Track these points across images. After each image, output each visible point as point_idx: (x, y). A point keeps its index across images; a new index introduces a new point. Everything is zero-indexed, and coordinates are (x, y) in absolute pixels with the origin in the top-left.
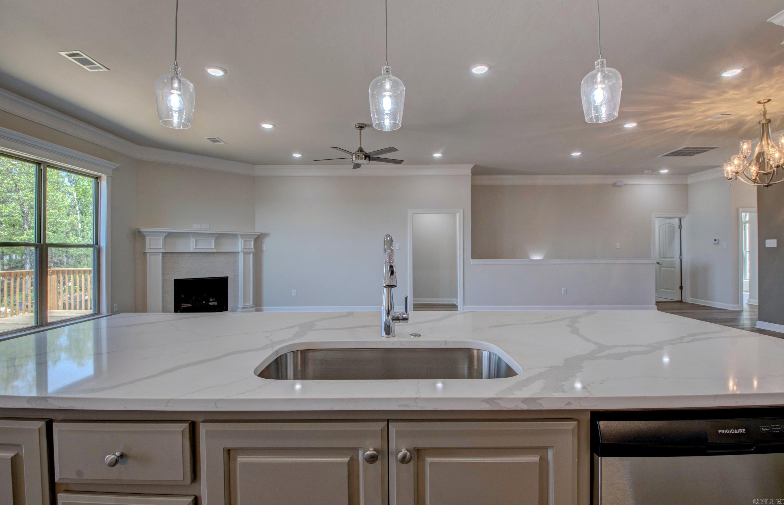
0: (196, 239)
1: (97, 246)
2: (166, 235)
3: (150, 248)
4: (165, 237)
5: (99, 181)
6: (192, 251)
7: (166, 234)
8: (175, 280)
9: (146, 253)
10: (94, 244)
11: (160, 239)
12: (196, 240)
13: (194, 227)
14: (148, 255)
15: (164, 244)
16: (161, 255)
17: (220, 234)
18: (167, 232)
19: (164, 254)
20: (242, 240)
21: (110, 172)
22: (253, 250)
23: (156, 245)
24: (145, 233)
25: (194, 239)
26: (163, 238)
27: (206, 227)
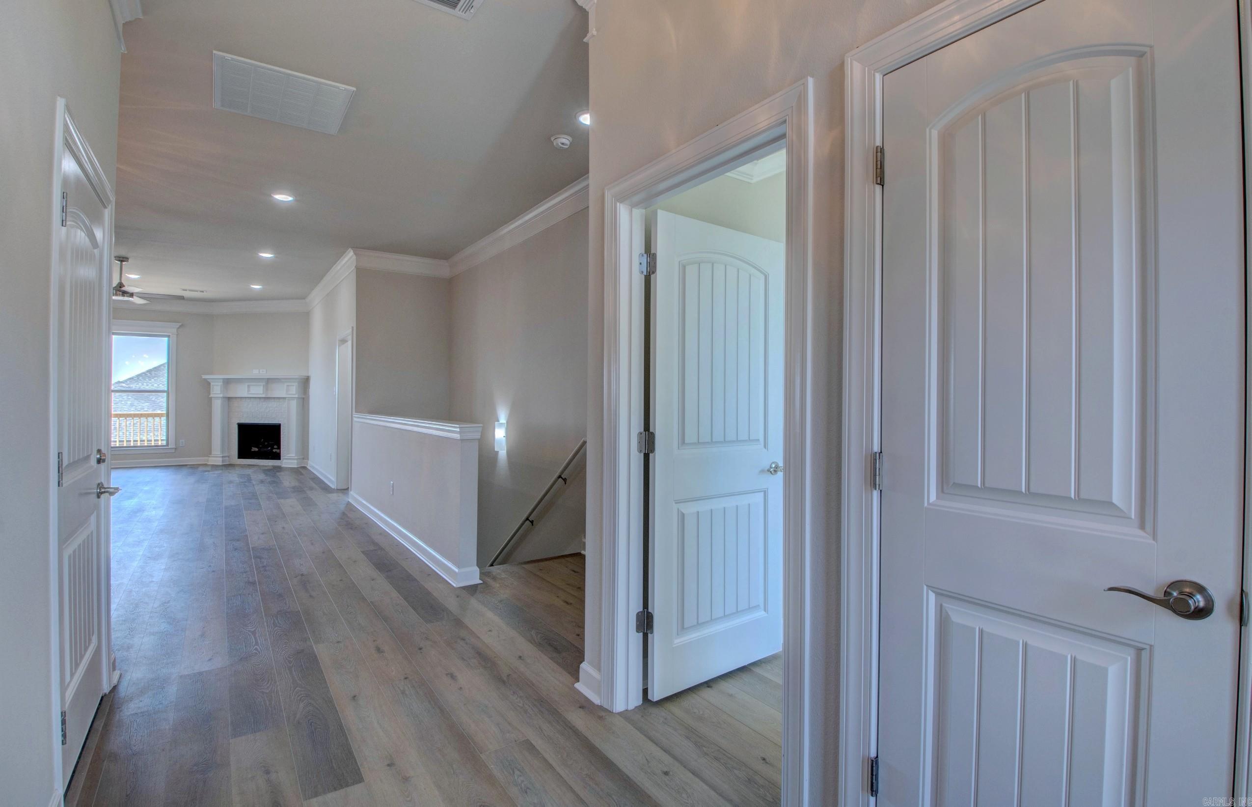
2: (224, 382)
3: (213, 394)
6: (246, 395)
8: (237, 424)
9: (211, 397)
13: (254, 372)
14: (212, 400)
16: (222, 400)
17: (268, 378)
18: (224, 379)
19: (229, 399)
20: (286, 384)
21: (175, 330)
22: (297, 396)
23: (217, 391)
24: (209, 380)
25: (247, 384)
26: (222, 384)
27: (264, 373)
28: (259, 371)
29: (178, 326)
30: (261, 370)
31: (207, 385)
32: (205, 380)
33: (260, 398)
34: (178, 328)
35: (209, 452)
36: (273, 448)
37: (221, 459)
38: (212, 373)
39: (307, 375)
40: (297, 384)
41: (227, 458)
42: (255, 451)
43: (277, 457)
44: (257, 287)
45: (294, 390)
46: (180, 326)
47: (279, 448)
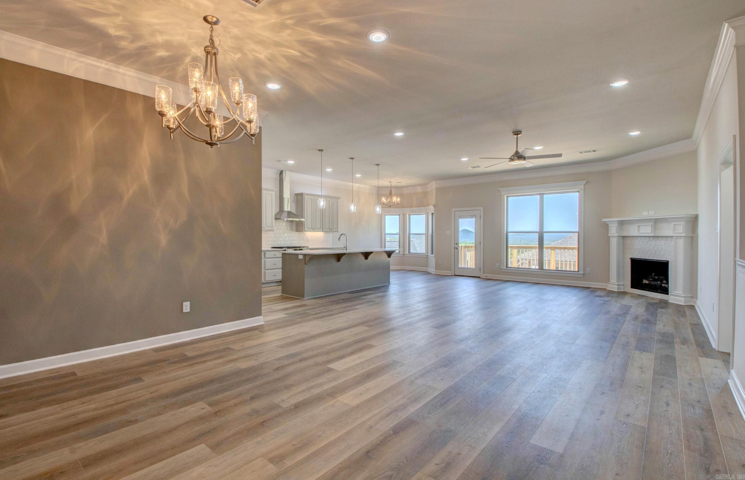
0: (639, 224)
2: (618, 223)
3: (611, 233)
4: (621, 224)
6: (636, 235)
8: (631, 258)
9: (609, 236)
11: (615, 226)
13: (643, 214)
15: (621, 229)
16: (616, 238)
17: (656, 219)
18: (618, 221)
19: (624, 237)
20: (673, 224)
21: (582, 187)
22: (684, 235)
23: (613, 231)
24: (607, 223)
25: (637, 225)
26: (617, 225)
27: (652, 214)
28: (648, 212)
29: (584, 183)
30: (650, 212)
31: (606, 227)
32: (605, 222)
33: (649, 237)
34: (585, 185)
35: (608, 280)
36: (662, 282)
37: (617, 287)
38: (610, 217)
39: (696, 214)
40: (684, 223)
41: (622, 287)
42: (645, 284)
43: (665, 291)
44: (635, 133)
45: (681, 229)
46: (587, 183)
47: (667, 283)
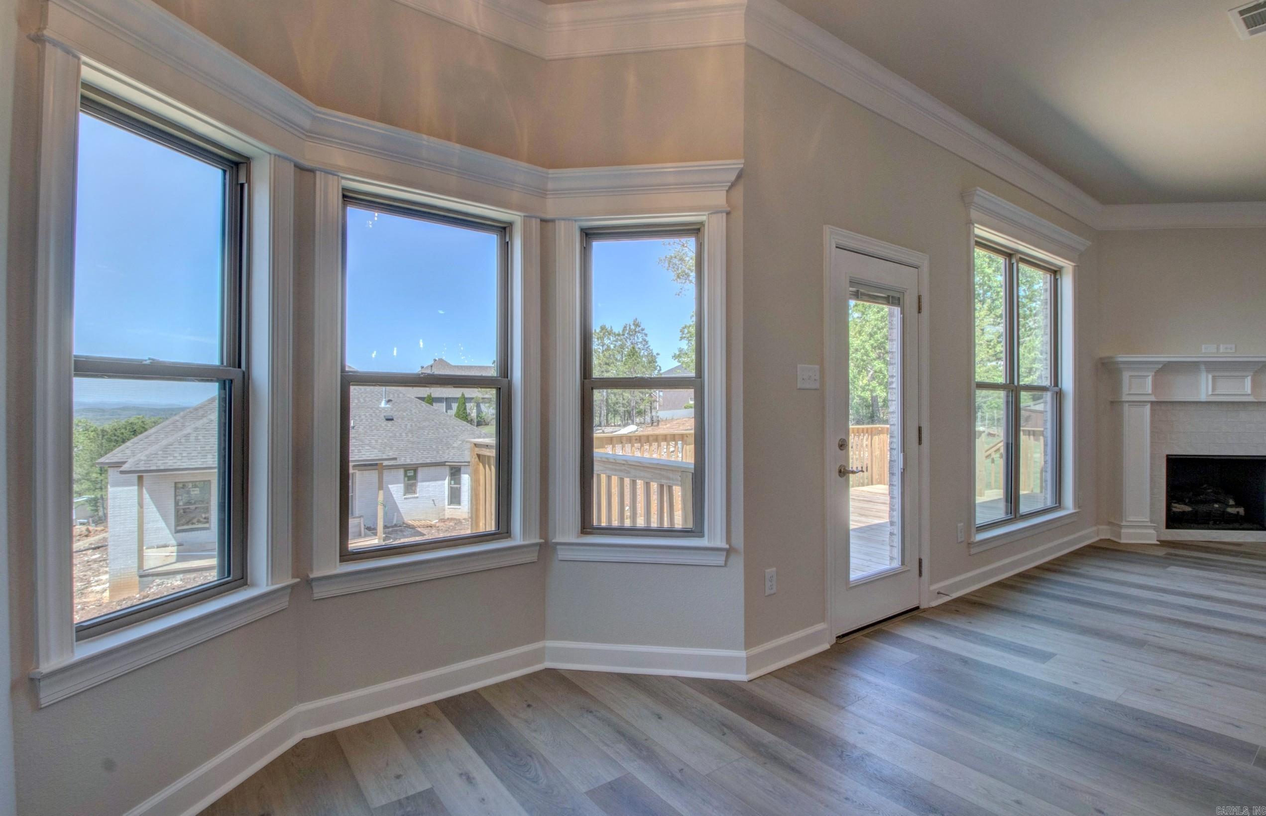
0: (1217, 374)
1: (1056, 389)
2: (1160, 369)
3: (1130, 392)
4: (1158, 372)
5: (1058, 277)
6: (1203, 398)
7: (1160, 366)
8: (1167, 456)
9: (1123, 401)
10: (1053, 385)
11: (1149, 376)
12: (1213, 376)
13: (1203, 351)
14: (1126, 406)
15: (1155, 386)
16: (1148, 406)
25: (1211, 374)
26: (1153, 373)
27: (1229, 351)
29: (1084, 248)
